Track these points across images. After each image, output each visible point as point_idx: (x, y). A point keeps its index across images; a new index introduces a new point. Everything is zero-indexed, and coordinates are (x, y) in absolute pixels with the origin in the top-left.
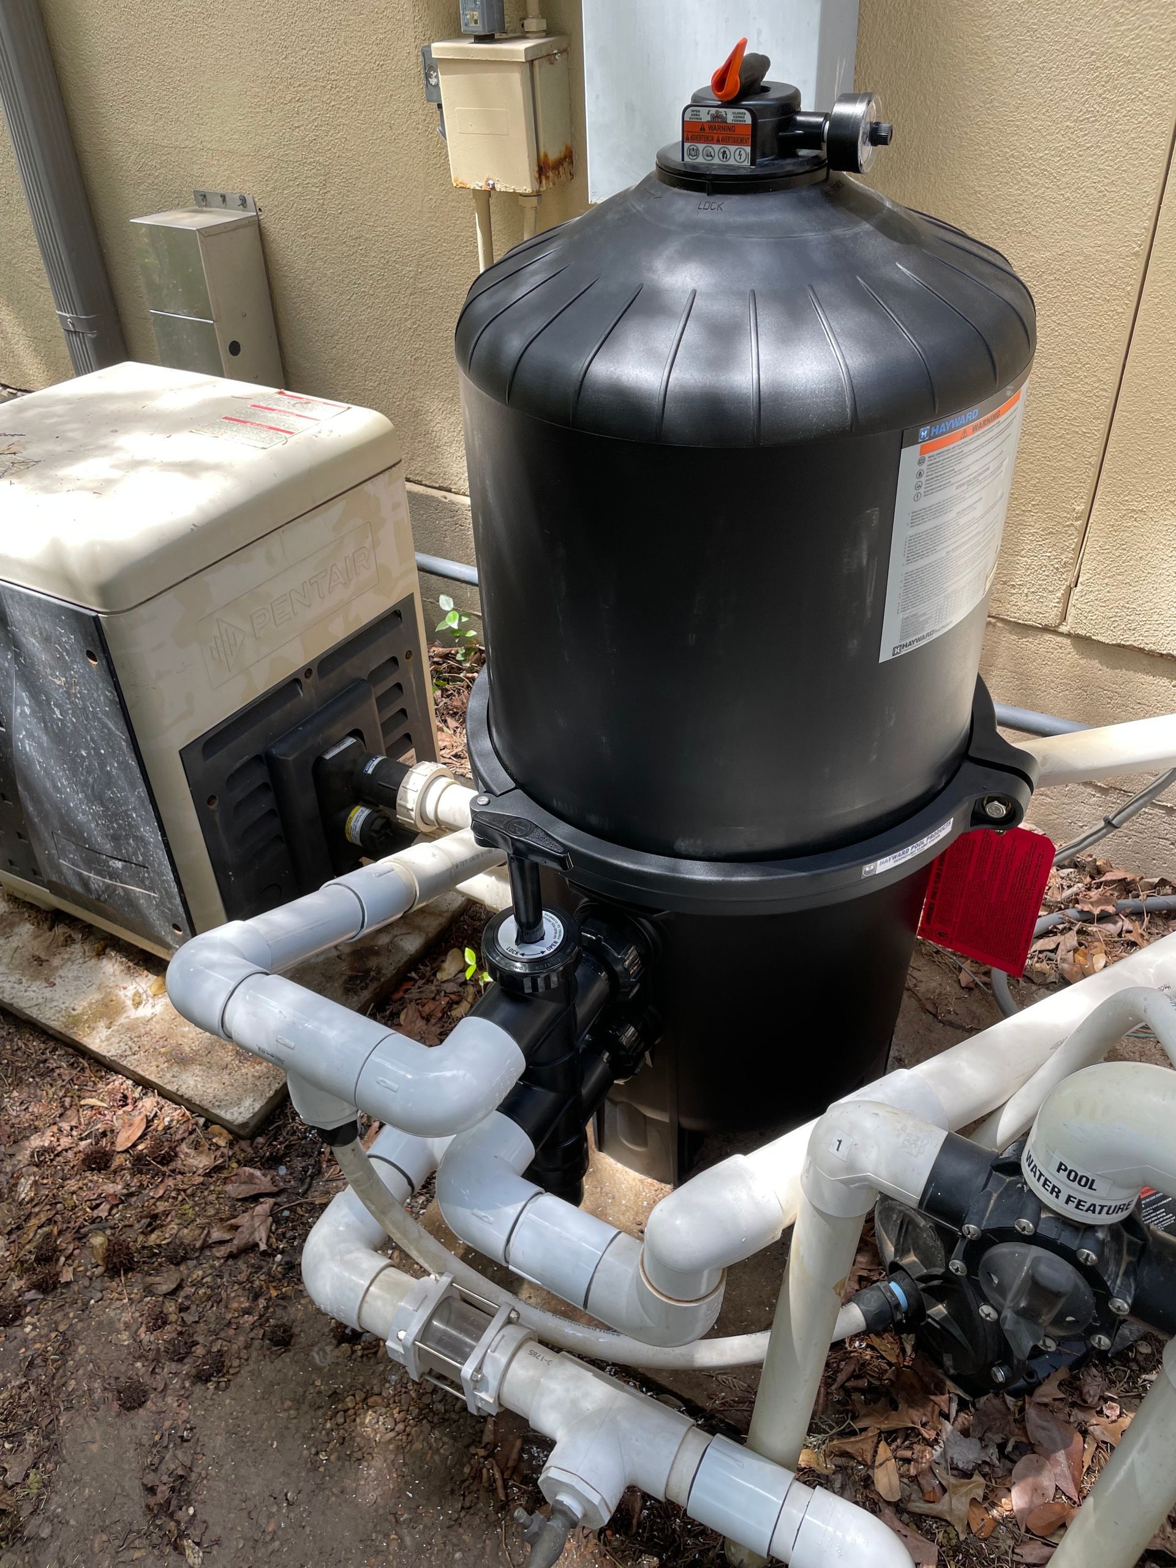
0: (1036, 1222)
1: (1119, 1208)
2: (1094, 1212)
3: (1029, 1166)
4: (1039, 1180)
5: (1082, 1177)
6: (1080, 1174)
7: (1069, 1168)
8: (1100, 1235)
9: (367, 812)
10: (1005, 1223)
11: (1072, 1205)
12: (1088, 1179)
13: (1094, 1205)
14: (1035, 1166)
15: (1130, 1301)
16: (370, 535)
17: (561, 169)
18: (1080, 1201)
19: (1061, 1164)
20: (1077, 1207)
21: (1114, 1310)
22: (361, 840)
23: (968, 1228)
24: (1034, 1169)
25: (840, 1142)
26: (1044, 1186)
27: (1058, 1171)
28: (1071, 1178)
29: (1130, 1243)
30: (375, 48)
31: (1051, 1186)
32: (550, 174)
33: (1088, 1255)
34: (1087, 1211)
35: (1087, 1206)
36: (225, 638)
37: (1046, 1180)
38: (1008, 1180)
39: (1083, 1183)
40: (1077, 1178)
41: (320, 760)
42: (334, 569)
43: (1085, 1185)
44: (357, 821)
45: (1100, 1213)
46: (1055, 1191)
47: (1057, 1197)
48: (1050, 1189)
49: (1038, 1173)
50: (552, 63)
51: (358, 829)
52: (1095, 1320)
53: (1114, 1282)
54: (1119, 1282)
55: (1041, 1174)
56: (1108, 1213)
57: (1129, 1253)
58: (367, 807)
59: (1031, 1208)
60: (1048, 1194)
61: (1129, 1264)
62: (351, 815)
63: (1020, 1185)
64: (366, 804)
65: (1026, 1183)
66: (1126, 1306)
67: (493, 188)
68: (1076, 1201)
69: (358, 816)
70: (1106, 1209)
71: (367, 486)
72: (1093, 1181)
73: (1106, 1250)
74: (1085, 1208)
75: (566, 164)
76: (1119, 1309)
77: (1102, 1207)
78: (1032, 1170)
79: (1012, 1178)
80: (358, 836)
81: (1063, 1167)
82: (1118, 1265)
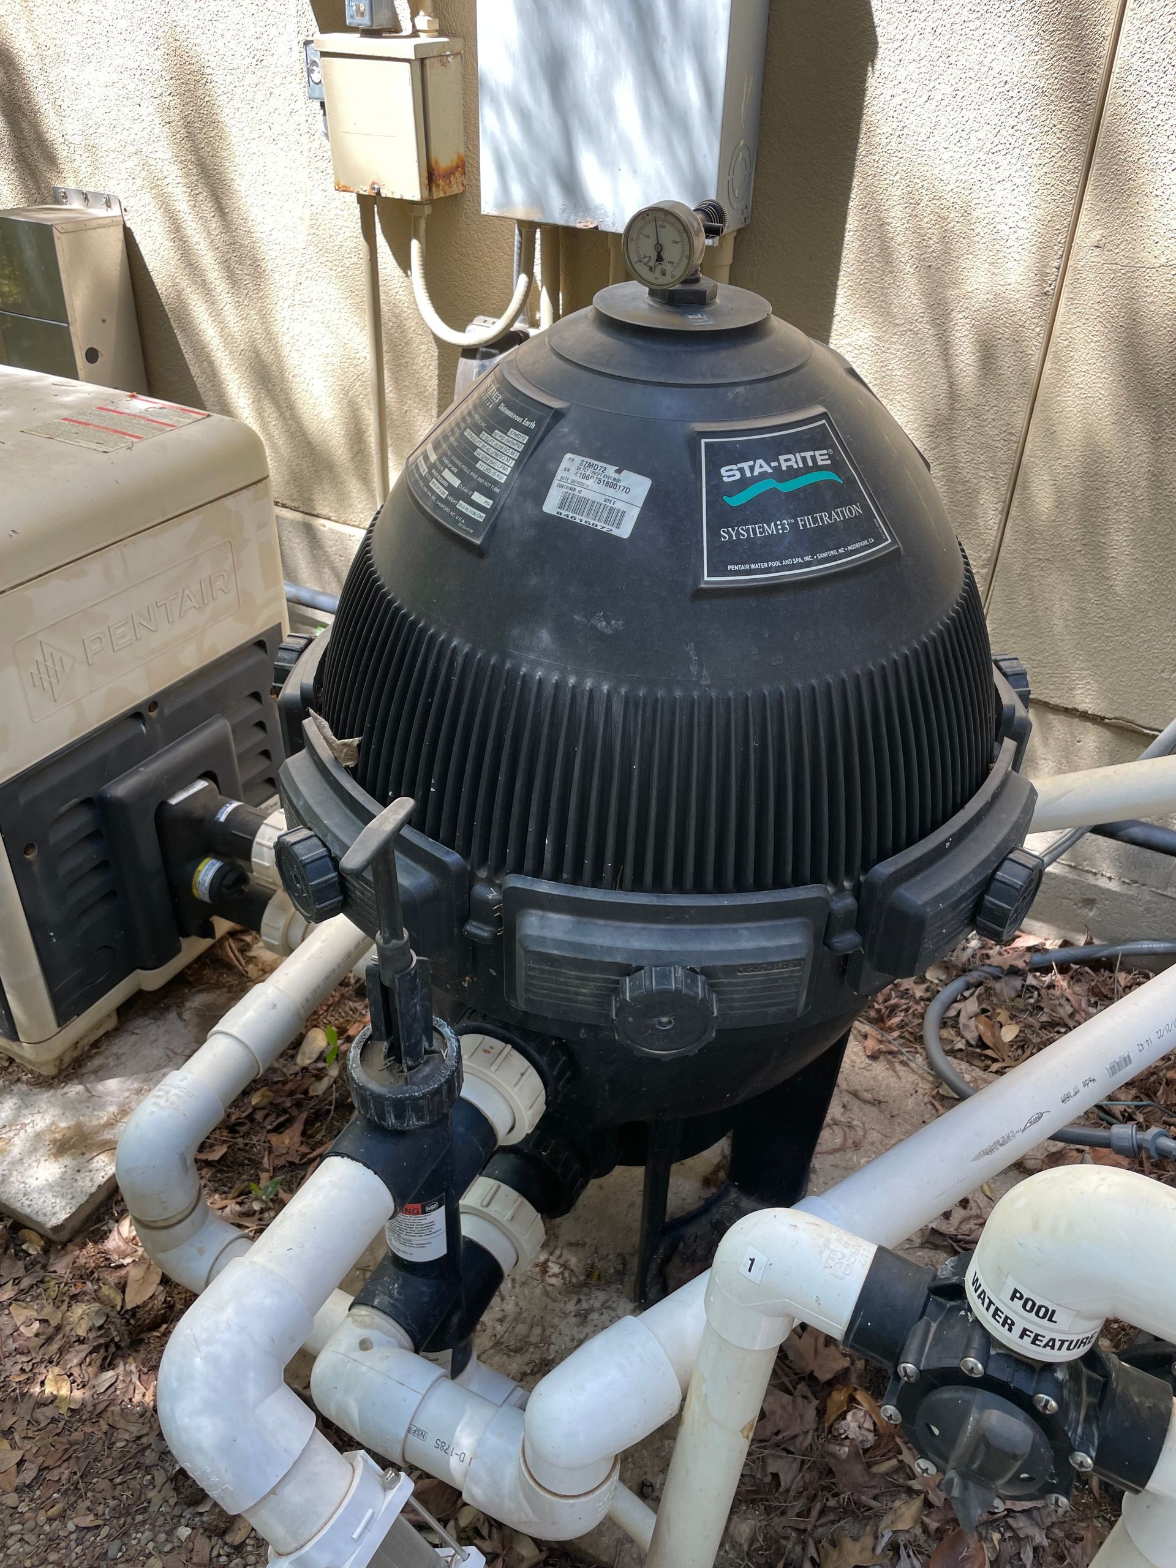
0: (985, 1359)
1: (1081, 1343)
2: (1053, 1348)
3: (976, 1290)
4: (988, 1309)
5: (1040, 1307)
6: (1038, 1304)
7: (1025, 1297)
8: (1060, 1375)
9: (218, 864)
10: (949, 1363)
11: (1027, 1340)
12: (1047, 1310)
13: (1054, 1340)
14: (983, 1292)
15: (1093, 1454)
16: (230, 556)
17: (452, 179)
18: (1037, 1335)
19: (1016, 1291)
20: (1033, 1342)
21: (1076, 1466)
22: (211, 897)
23: (904, 1368)
24: (982, 1296)
25: (753, 1260)
26: (994, 1316)
27: (1012, 1299)
28: (1028, 1308)
29: (1090, 1380)
30: (254, 42)
31: (1003, 1316)
32: (441, 182)
33: (1047, 1402)
34: (1044, 1347)
35: (1045, 1341)
36: (49, 663)
37: (997, 1309)
38: (948, 1306)
39: (1041, 1314)
40: (1034, 1308)
41: (163, 805)
42: (187, 592)
43: (1044, 1317)
44: (206, 875)
45: (1060, 1349)
46: (1008, 1323)
47: (1010, 1330)
48: (1001, 1321)
49: (987, 1301)
50: (444, 65)
51: (207, 883)
52: (1052, 1476)
53: (1075, 1431)
54: (1079, 1430)
55: (991, 1302)
56: (1068, 1349)
57: (1089, 1393)
58: (218, 859)
59: (977, 1341)
60: (999, 1326)
61: (1089, 1406)
62: (200, 868)
63: (963, 1313)
64: (217, 855)
65: (970, 1310)
66: (1089, 1461)
67: (379, 193)
68: (1032, 1335)
69: (207, 871)
70: (1066, 1344)
71: (228, 502)
72: (1053, 1312)
73: (1066, 1393)
74: (1042, 1344)
75: (458, 174)
76: (1081, 1464)
77: (1063, 1342)
78: (979, 1297)
79: (952, 1303)
80: (207, 892)
81: (1018, 1295)
82: (1078, 1410)
